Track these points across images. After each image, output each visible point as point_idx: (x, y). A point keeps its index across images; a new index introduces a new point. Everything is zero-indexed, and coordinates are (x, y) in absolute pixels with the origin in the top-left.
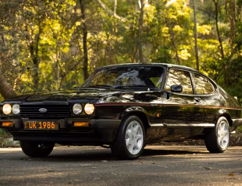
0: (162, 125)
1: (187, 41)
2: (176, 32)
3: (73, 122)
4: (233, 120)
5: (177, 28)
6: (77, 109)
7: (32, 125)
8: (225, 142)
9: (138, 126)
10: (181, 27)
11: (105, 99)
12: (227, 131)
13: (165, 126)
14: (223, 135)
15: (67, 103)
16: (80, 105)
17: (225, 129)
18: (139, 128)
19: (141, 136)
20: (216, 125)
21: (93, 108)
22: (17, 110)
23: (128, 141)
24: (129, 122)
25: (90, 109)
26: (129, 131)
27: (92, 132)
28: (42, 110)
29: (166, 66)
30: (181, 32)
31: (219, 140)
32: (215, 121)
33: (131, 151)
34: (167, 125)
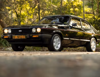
0: (68, 39)
1: (81, 15)
2: (76, 11)
3: (32, 36)
4: (98, 39)
5: (77, 9)
6: (34, 30)
7: (16, 37)
8: (94, 48)
9: (59, 38)
10: (78, 9)
11: (45, 27)
12: (95, 44)
13: (70, 39)
14: (93, 45)
15: (30, 28)
16: (35, 29)
17: (94, 43)
18: (59, 39)
19: (60, 42)
20: (90, 40)
21: (40, 30)
22: (10, 31)
23: (54, 44)
24: (55, 36)
25: (39, 30)
26: (55, 40)
27: (40, 39)
28: (20, 31)
29: (70, 16)
30: (78, 11)
31: (92, 47)
32: (90, 39)
33: (56, 48)
34: (71, 39)
